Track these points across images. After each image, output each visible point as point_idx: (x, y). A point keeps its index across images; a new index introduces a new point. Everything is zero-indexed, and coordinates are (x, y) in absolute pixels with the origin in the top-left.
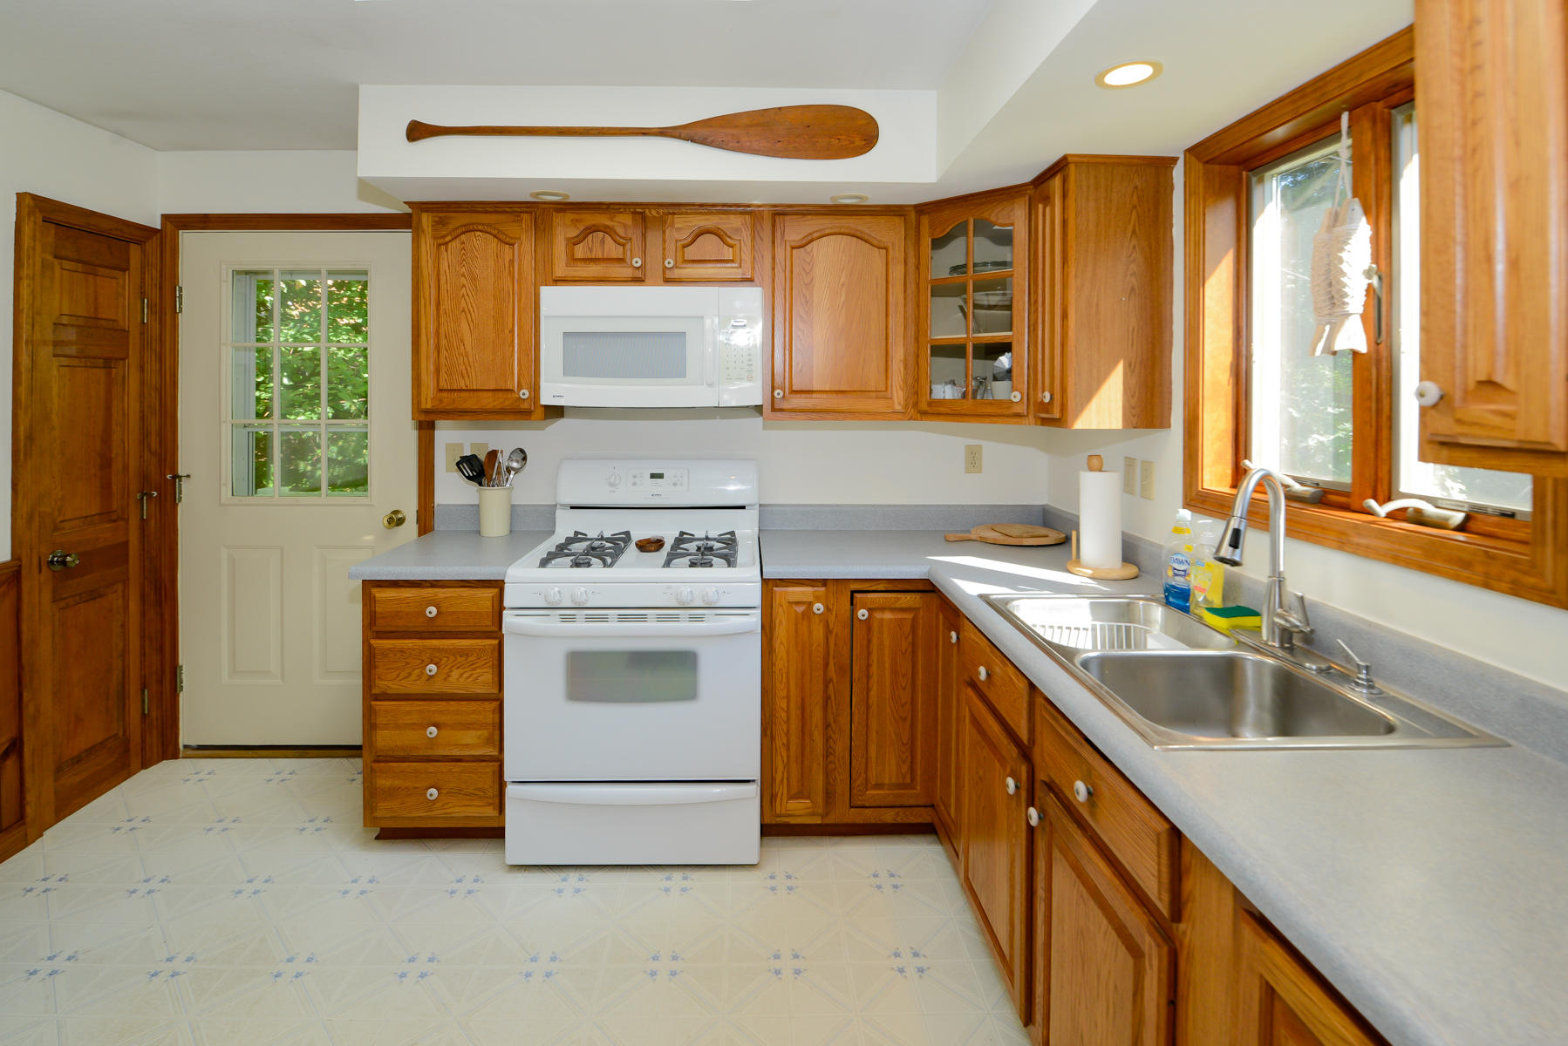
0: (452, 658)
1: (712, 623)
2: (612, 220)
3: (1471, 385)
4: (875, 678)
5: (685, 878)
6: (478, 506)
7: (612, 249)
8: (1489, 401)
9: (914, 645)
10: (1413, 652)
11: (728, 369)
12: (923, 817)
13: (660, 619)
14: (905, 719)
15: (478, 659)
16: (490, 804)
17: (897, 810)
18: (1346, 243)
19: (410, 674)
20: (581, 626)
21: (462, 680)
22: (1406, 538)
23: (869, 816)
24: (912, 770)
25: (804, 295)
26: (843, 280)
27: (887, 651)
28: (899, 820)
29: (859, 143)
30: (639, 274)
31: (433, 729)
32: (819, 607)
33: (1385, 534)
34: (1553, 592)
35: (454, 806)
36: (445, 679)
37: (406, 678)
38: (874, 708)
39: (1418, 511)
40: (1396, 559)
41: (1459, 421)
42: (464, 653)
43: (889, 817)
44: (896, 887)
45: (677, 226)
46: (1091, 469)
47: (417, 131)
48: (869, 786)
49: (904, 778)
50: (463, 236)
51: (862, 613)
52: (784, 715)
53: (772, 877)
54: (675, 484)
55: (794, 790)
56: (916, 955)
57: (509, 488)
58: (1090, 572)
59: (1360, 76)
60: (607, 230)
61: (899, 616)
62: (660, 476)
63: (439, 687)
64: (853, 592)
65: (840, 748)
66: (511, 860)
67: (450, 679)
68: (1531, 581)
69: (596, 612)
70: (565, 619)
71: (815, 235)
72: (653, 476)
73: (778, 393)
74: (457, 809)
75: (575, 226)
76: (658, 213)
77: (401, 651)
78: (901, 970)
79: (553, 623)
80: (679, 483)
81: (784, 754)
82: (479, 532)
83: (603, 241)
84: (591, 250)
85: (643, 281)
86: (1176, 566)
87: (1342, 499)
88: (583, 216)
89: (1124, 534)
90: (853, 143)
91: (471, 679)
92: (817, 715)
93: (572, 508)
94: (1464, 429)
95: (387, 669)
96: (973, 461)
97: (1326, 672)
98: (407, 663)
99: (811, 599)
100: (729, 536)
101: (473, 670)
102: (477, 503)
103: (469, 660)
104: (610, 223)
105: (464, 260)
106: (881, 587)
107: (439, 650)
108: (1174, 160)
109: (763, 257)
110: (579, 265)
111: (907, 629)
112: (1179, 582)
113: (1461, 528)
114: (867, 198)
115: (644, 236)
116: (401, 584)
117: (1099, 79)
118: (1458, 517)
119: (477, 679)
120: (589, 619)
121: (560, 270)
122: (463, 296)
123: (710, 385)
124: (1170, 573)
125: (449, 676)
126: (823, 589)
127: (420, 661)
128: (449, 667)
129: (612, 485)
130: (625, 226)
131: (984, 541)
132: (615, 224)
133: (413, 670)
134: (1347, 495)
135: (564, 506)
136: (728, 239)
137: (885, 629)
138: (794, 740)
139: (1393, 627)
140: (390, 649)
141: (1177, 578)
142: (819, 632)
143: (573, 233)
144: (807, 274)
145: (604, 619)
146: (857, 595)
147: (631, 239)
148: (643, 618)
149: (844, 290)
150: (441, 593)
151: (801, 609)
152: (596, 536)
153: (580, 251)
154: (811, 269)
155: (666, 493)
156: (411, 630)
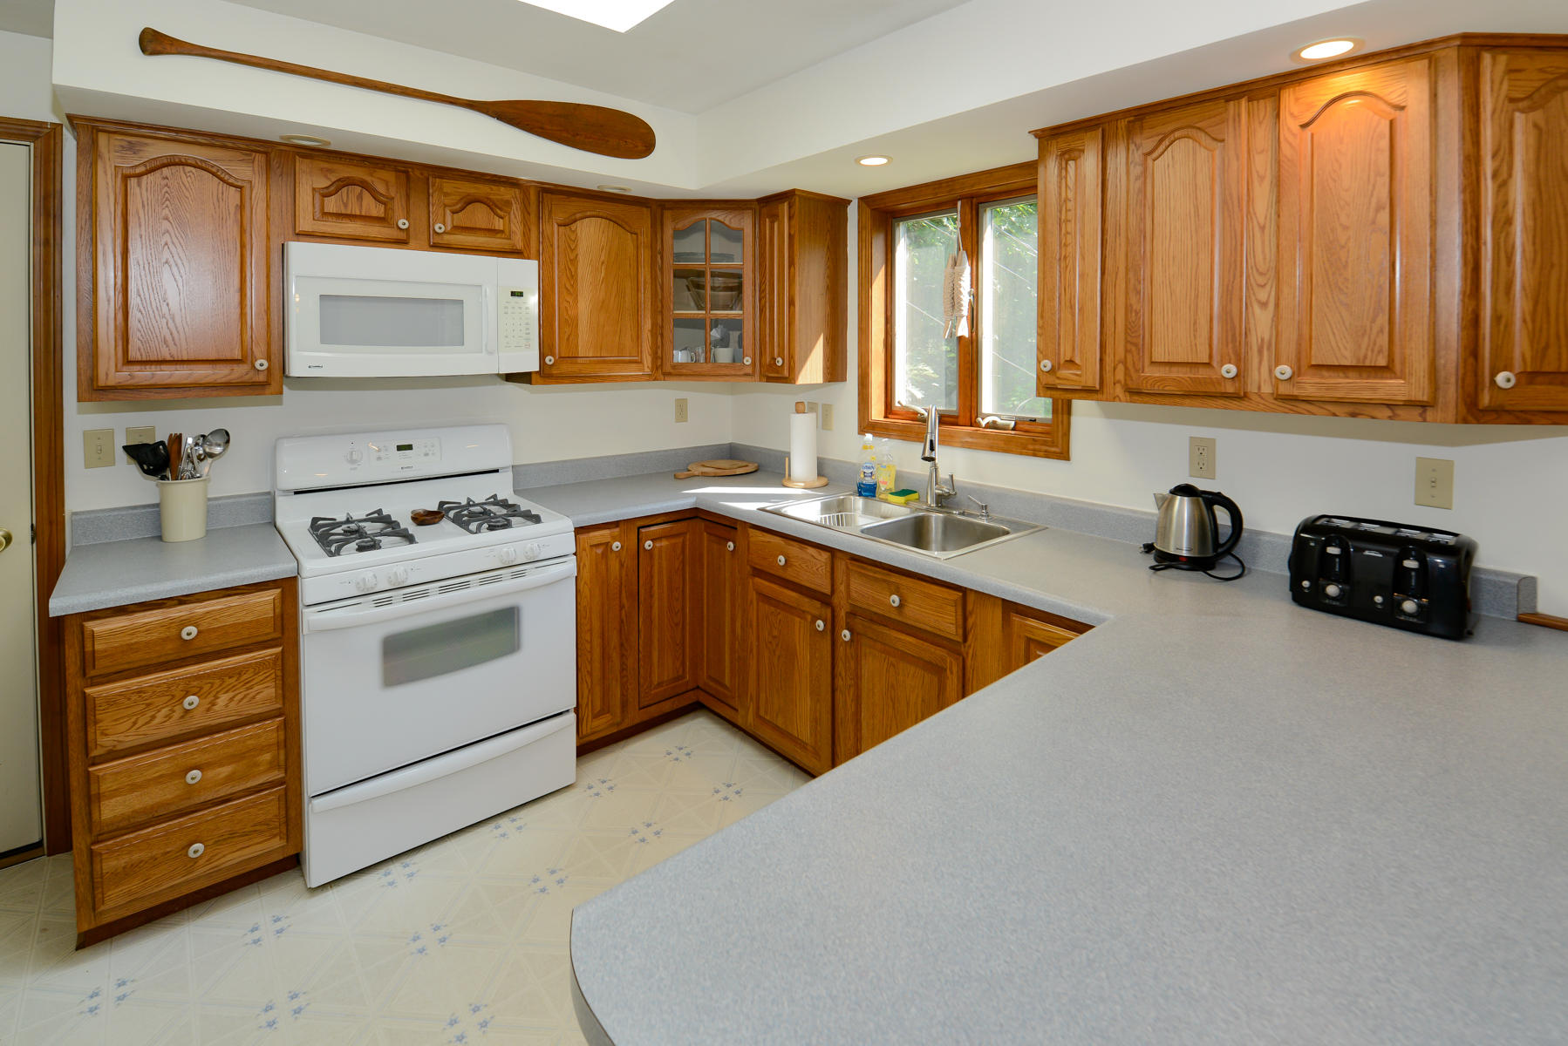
0: (218, 682)
1: (534, 576)
2: (372, 176)
3: (1062, 362)
4: (656, 596)
5: (514, 820)
6: (157, 505)
7: (373, 208)
8: (1070, 369)
9: (683, 562)
10: (1002, 495)
11: (507, 337)
12: (690, 698)
13: (483, 582)
14: (677, 625)
15: (256, 674)
16: (275, 836)
17: (672, 700)
18: (961, 276)
19: (153, 717)
20: (399, 607)
21: (232, 705)
22: (995, 437)
23: (654, 711)
24: (683, 664)
25: (570, 269)
26: (603, 258)
27: (665, 572)
28: (675, 707)
29: (641, 148)
30: (402, 236)
31: (196, 773)
32: (616, 545)
33: (984, 436)
34: (1061, 453)
35: (224, 856)
36: (208, 710)
37: (146, 723)
38: (656, 622)
39: (994, 422)
40: (992, 448)
41: (1058, 378)
42: (237, 672)
43: (667, 707)
44: (688, 754)
45: (445, 190)
46: (798, 412)
47: (153, 43)
48: (653, 686)
49: (678, 672)
50: (165, 170)
51: (648, 544)
52: (588, 646)
53: (590, 788)
54: (426, 455)
55: (598, 708)
56: (729, 786)
57: (205, 480)
58: (803, 484)
59: (972, 186)
60: (364, 185)
61: (673, 541)
62: (409, 447)
63: (199, 721)
64: (639, 528)
65: (631, 662)
66: (314, 882)
67: (216, 708)
68: (1053, 449)
69: (412, 590)
70: (379, 603)
71: (578, 216)
72: (400, 448)
73: (549, 360)
74: (229, 857)
75: (326, 177)
76: (422, 174)
77: (139, 692)
78: (726, 799)
79: (367, 610)
80: (430, 453)
81: (589, 681)
82: (160, 538)
83: (360, 197)
84: (346, 205)
85: (407, 243)
86: (865, 470)
87: (952, 420)
88: (335, 166)
89: (818, 458)
90: (637, 147)
91: (245, 701)
92: (614, 639)
93: (296, 493)
94: (1061, 382)
95: (116, 720)
96: (681, 410)
97: (963, 514)
98: (148, 705)
99: (609, 540)
100: (492, 500)
101: (248, 689)
102: (156, 501)
103: (242, 679)
104: (369, 179)
105: (167, 200)
106: (659, 520)
107: (198, 677)
108: (849, 202)
109: (530, 230)
110: (330, 219)
111: (679, 551)
112: (868, 481)
113: (1014, 429)
114: (630, 190)
115: (408, 196)
116: (133, 608)
117: (858, 161)
118: (1012, 424)
119: (254, 698)
120: (407, 598)
121: (305, 224)
122: (166, 244)
123: (491, 353)
124: (862, 476)
125: (214, 705)
126: (617, 530)
127: (169, 697)
128: (214, 693)
129: (352, 461)
130: (387, 183)
131: (704, 475)
132: (373, 179)
133: (159, 711)
134: (957, 417)
135: (286, 492)
136: (499, 211)
137: (664, 555)
138: (597, 665)
139: (991, 484)
140: (120, 694)
141: (866, 478)
142: (614, 565)
143: (323, 183)
144: (572, 250)
145: (425, 594)
146: (643, 530)
147: (393, 198)
148: (465, 585)
149: (603, 267)
150: (199, 609)
151: (599, 551)
152: (344, 519)
153: (332, 204)
154: (576, 246)
155: (416, 464)
156: (155, 661)
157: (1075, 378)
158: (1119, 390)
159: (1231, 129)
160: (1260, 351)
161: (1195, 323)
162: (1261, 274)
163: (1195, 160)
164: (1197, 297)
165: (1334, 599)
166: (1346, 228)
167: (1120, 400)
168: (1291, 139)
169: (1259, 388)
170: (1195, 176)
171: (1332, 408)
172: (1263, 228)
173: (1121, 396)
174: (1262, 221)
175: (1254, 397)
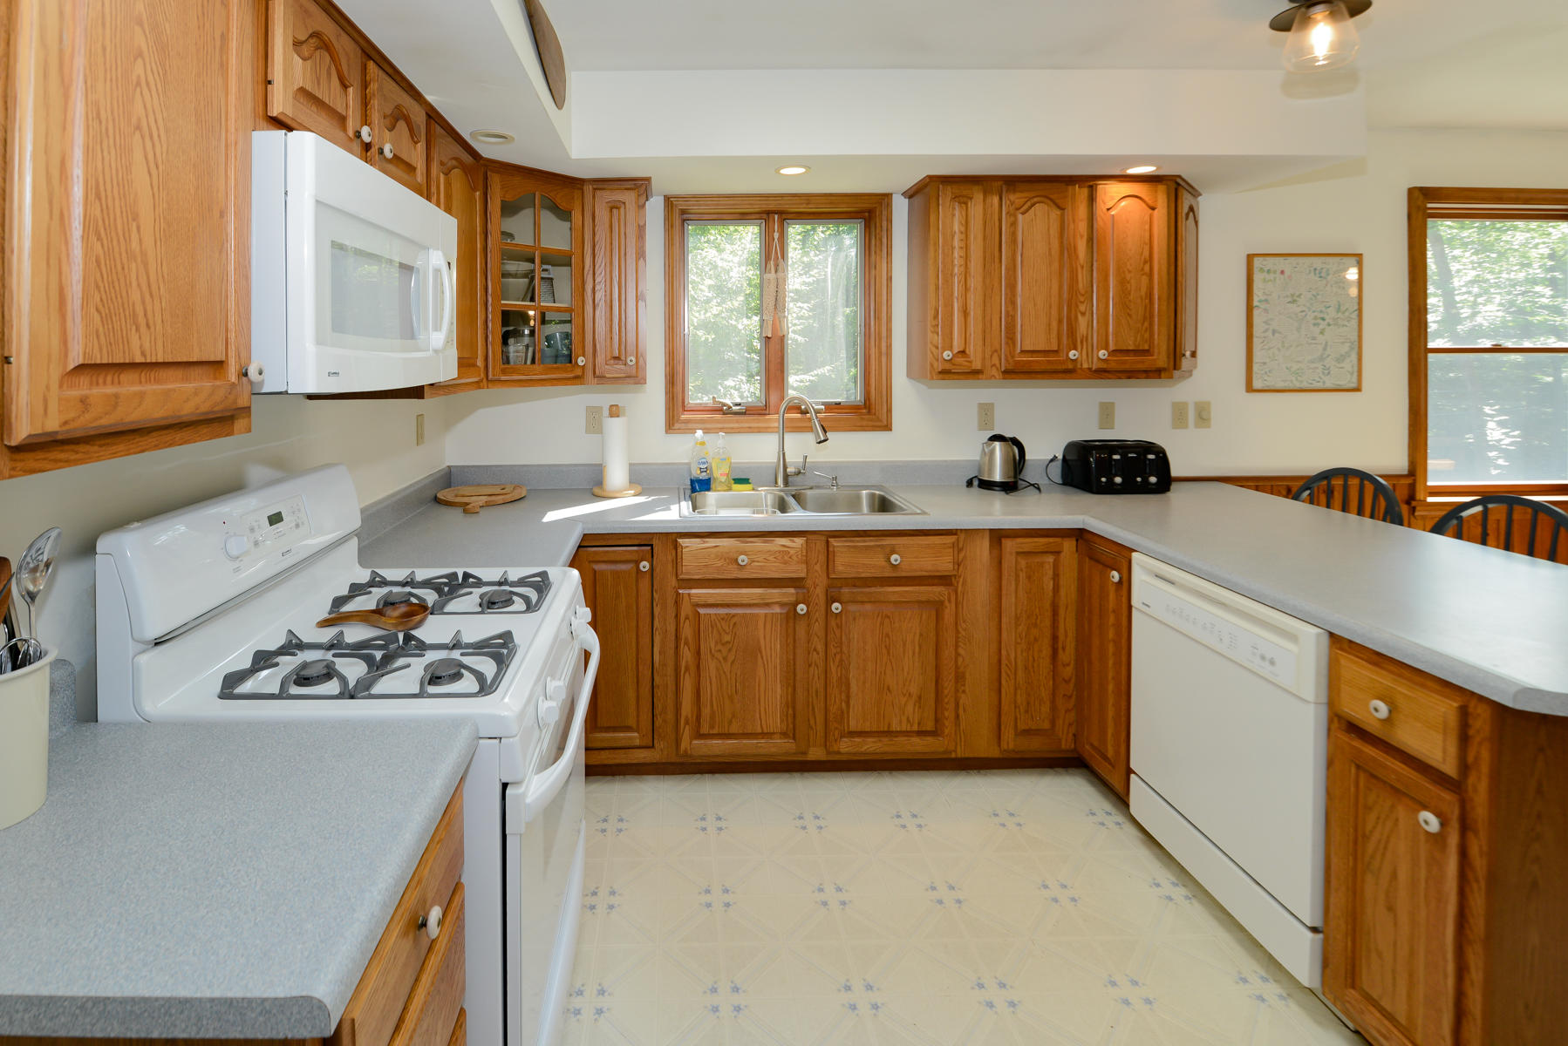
8: (963, 358)
34: (885, 426)
68: (877, 424)
157: (966, 363)
158: (994, 372)
159: (1070, 203)
160: (1082, 342)
161: (1049, 325)
162: (1083, 295)
163: (1048, 218)
164: (1050, 307)
165: (1119, 485)
166: (1130, 272)
167: (995, 378)
168: (1102, 215)
169: (1082, 365)
170: (1049, 229)
171: (1119, 375)
172: (1082, 267)
173: (996, 374)
174: (1082, 262)
175: (1079, 371)
